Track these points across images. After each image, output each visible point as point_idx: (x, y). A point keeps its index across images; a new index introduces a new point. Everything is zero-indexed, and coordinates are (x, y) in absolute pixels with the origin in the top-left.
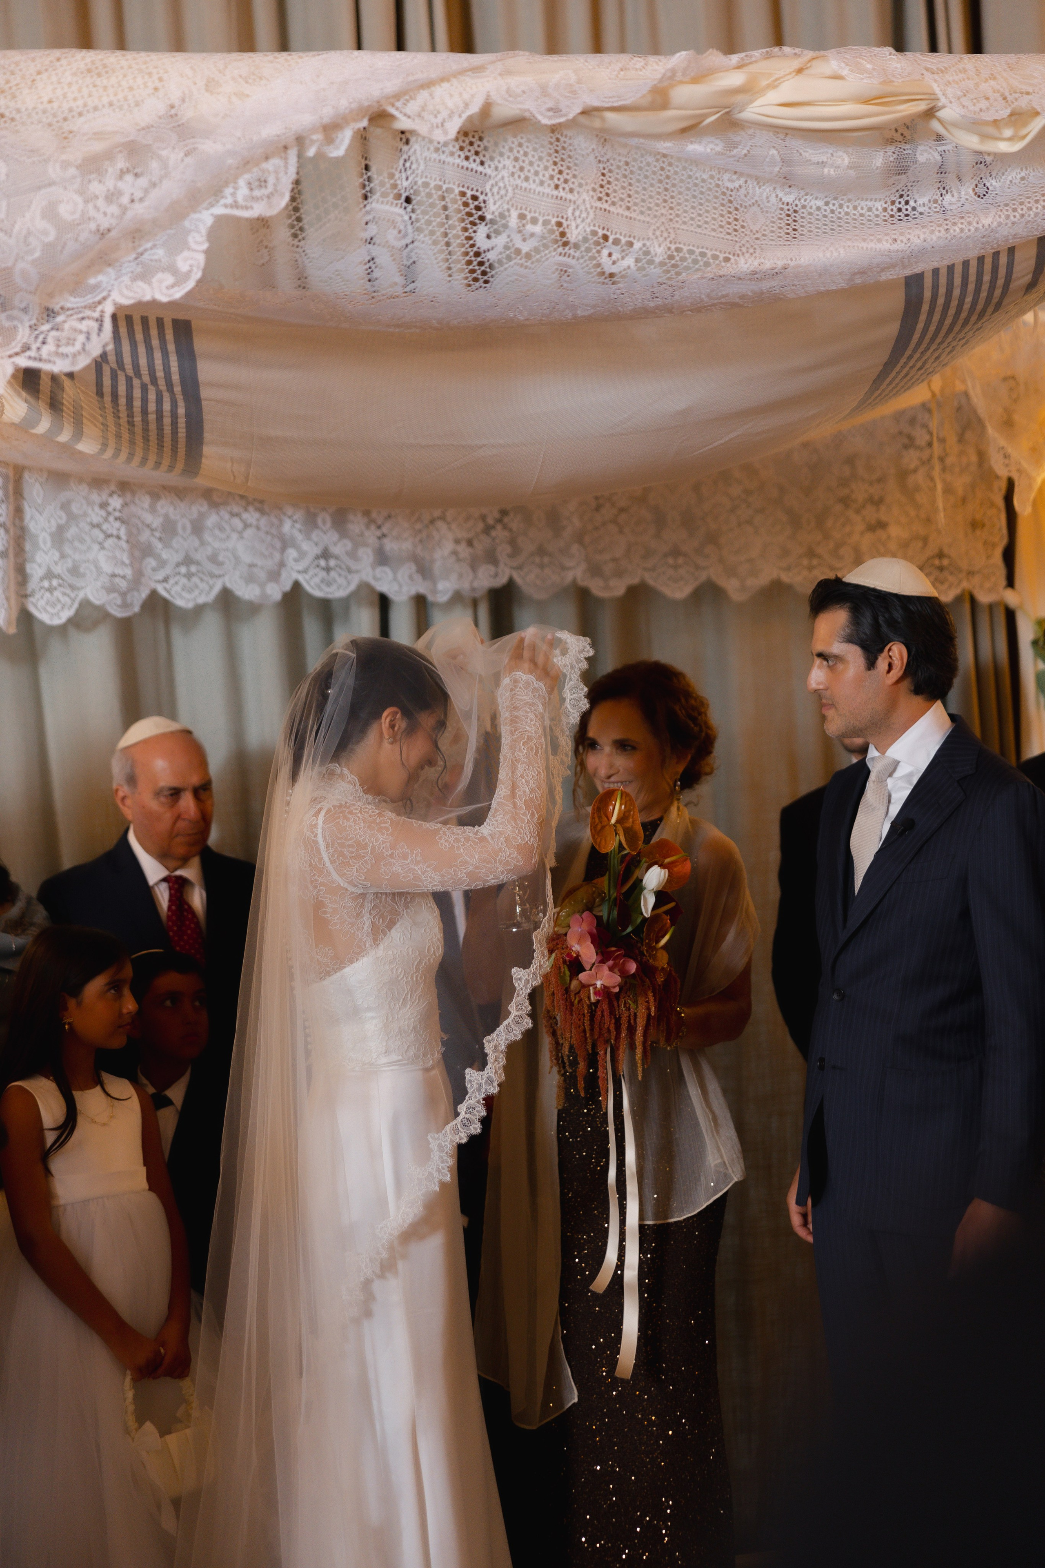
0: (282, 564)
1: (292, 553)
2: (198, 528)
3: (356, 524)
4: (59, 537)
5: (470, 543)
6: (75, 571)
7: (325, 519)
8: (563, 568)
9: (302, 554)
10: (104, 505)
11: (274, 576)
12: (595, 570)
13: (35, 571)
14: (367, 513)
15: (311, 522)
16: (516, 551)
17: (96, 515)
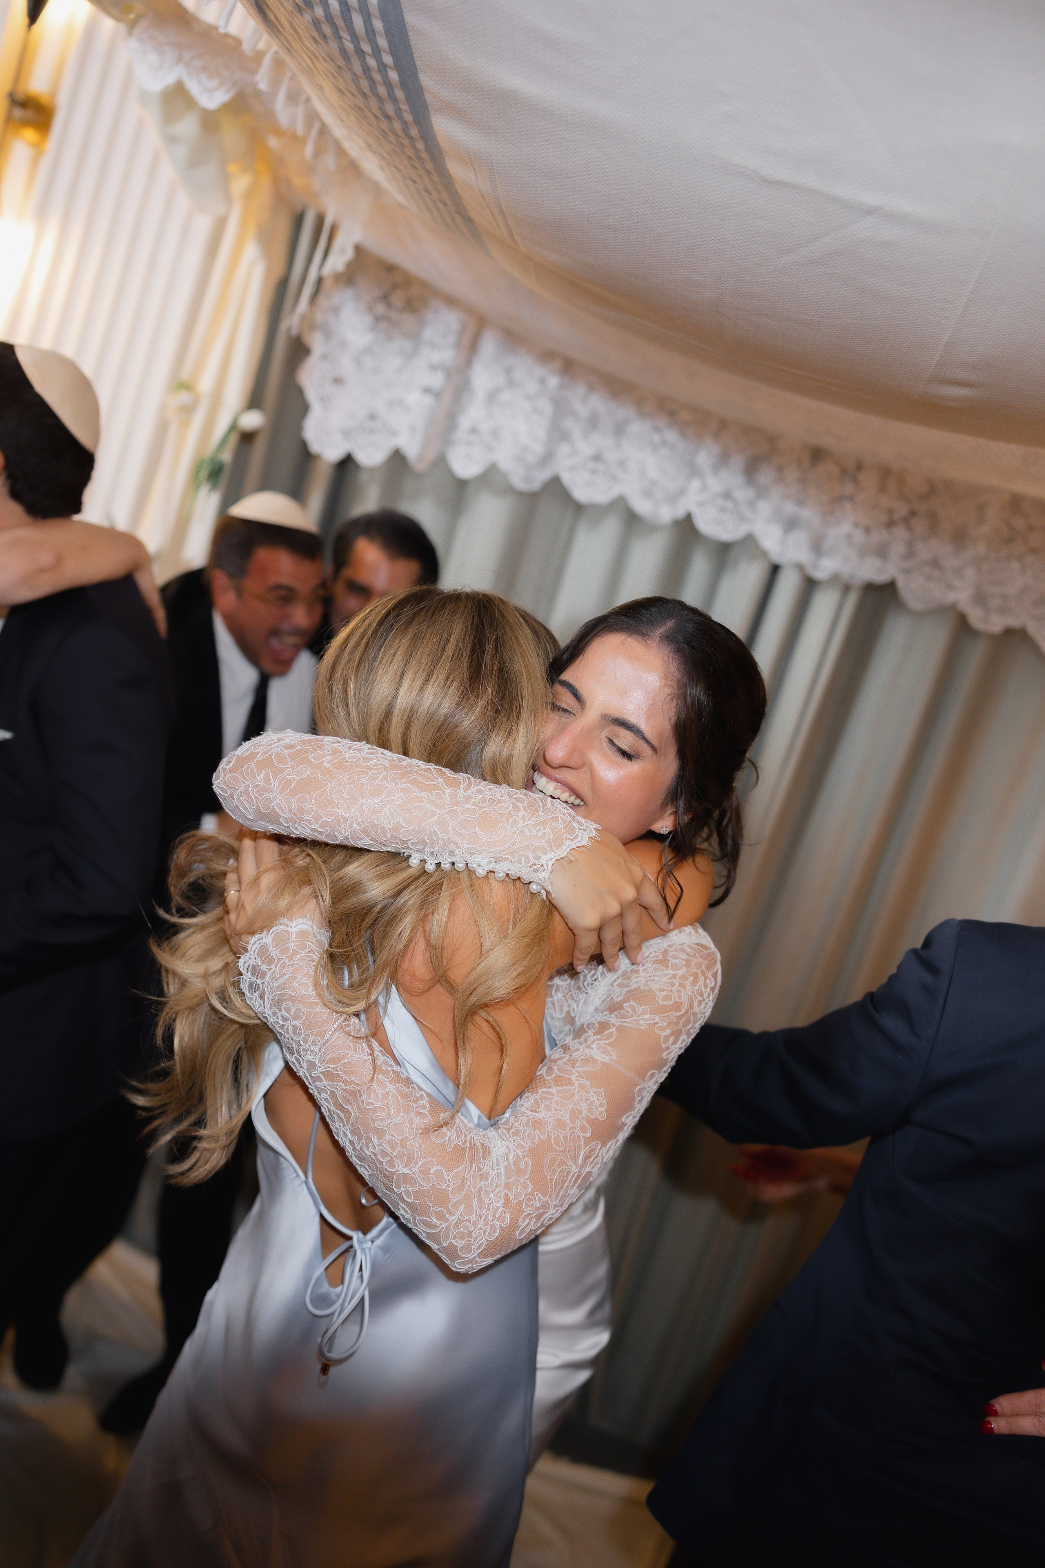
0: (682, 492)
1: (696, 484)
2: (619, 430)
3: (766, 476)
4: (492, 398)
5: (867, 530)
6: (495, 433)
7: (738, 462)
8: (950, 587)
9: (705, 488)
10: (542, 381)
11: (673, 498)
12: (980, 599)
13: (465, 422)
14: (780, 469)
15: (723, 460)
16: (910, 554)
17: (532, 387)
